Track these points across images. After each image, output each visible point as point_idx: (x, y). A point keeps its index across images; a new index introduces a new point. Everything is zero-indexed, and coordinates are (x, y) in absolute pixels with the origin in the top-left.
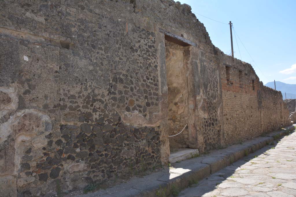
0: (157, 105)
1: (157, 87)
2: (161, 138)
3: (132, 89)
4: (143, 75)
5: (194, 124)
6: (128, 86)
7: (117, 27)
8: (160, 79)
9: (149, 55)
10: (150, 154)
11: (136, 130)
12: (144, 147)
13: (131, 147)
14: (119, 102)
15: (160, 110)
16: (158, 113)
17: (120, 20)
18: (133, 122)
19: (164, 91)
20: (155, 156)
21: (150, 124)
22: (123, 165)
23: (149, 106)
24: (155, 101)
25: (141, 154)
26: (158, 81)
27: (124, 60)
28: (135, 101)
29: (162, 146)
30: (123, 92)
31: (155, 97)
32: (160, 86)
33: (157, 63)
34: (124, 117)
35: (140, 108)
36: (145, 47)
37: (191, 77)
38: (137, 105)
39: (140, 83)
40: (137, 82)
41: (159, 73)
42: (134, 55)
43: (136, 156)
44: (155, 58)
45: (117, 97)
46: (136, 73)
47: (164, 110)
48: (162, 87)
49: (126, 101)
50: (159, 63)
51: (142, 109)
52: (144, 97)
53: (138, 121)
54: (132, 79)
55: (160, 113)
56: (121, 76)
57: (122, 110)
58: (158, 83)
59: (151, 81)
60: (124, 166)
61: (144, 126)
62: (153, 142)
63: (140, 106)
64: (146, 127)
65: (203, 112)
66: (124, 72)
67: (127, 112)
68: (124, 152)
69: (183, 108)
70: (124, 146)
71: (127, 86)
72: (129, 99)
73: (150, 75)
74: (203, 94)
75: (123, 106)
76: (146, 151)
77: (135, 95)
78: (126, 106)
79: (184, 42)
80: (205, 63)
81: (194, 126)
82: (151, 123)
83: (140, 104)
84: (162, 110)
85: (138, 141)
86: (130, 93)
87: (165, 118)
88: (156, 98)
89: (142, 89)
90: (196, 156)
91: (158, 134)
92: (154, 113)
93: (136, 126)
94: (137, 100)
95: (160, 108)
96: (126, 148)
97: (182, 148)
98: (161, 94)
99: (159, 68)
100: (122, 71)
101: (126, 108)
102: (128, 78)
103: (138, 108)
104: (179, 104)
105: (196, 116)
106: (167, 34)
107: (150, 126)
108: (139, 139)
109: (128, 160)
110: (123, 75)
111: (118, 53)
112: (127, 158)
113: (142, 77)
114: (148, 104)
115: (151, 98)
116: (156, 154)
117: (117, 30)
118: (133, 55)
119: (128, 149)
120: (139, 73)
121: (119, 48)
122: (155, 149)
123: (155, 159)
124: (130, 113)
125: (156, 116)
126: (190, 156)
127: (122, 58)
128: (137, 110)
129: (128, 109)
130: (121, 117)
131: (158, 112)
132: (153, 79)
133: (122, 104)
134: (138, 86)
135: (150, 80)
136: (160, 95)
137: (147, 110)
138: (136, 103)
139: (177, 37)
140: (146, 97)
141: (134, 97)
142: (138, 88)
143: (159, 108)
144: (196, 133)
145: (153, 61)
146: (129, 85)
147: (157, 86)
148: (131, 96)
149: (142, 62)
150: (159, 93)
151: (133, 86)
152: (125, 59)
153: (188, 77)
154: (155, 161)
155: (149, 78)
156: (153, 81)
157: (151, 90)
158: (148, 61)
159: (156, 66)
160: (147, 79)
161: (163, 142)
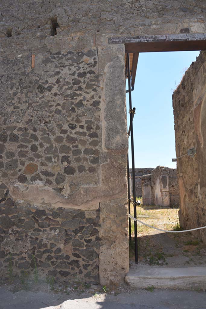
0: (95, 171)
1: (95, 139)
3: (34, 148)
4: (61, 122)
6: (27, 144)
7: (14, 67)
8: (103, 124)
9: (80, 89)
10: (67, 257)
11: (40, 213)
12: (53, 241)
13: (24, 237)
14: (6, 169)
15: (101, 180)
16: (96, 186)
17: (20, 56)
18: (30, 199)
19: (114, 145)
20: (81, 263)
21: (71, 204)
22: (5, 261)
23: (73, 174)
24: (87, 165)
25: (44, 252)
26: (98, 128)
27: (21, 108)
28: (39, 166)
29: (103, 249)
30: (17, 154)
31: (88, 157)
32: (104, 137)
33: (100, 97)
34: (13, 190)
35: (48, 177)
36: (69, 79)
38: (42, 172)
39: (52, 137)
40: (46, 136)
41: (102, 114)
42: (43, 97)
43: (34, 254)
44: (95, 90)
45: (3, 161)
46: (46, 122)
47: (112, 179)
48: (109, 136)
49: (20, 167)
50: (103, 97)
51: (53, 179)
52: (60, 158)
53: (40, 198)
54: (36, 133)
55: (101, 186)
56: (15, 132)
57: (10, 180)
58: (98, 131)
59: (81, 130)
60: (7, 264)
61: (56, 206)
62: (79, 236)
63: (46, 174)
64: (60, 209)
66: (21, 125)
67: (20, 182)
68: (6, 242)
70: (10, 234)
71: (24, 144)
72: (26, 164)
73: (78, 121)
75: (13, 175)
76: (59, 250)
77: (38, 156)
78: (19, 174)
82: (73, 203)
83: (50, 170)
84: (106, 180)
85: (40, 231)
86: (31, 154)
87: (113, 195)
88: (92, 158)
89: (57, 146)
91: (95, 223)
92: (82, 186)
93: (37, 204)
94: (42, 164)
95: (101, 177)
96: (12, 238)
98: (106, 151)
99: (102, 106)
100: (18, 124)
101: (19, 177)
102: (28, 132)
103: (43, 177)
106: (132, 42)
107: (70, 208)
108: (43, 228)
109: (16, 258)
110: (20, 129)
111: (13, 101)
112: (12, 252)
113: (60, 126)
114: (69, 171)
115: (78, 160)
116: (83, 260)
117: (14, 70)
118: (40, 96)
119: (17, 240)
120: (52, 122)
121: (15, 94)
122: (83, 250)
123: (82, 268)
124: (25, 184)
125: (87, 191)
127: (19, 105)
128: (41, 180)
129: (23, 179)
130: (10, 190)
132: (86, 125)
133: (12, 172)
134: (49, 141)
135: (78, 129)
136: (102, 153)
137: (67, 180)
138: (40, 168)
139: (165, 38)
140: (65, 159)
141: (36, 160)
142: (46, 145)
143: (98, 175)
145: (88, 96)
146: (29, 142)
147: (97, 137)
148: (31, 159)
149: (61, 103)
150: (101, 149)
151: (37, 143)
152: (24, 106)
154: (81, 272)
155: (76, 125)
156: (85, 130)
157: (80, 146)
158: (76, 99)
159: (96, 104)
160: (70, 127)
161: (108, 240)
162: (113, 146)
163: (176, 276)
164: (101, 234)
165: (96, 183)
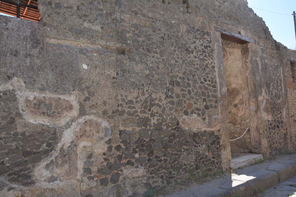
0: (217, 107)
1: (215, 89)
2: (221, 143)
3: (189, 92)
4: (200, 76)
5: (257, 127)
6: (185, 89)
7: (171, 29)
8: (218, 80)
9: (206, 56)
10: (210, 160)
11: (195, 135)
12: (204, 152)
13: (191, 152)
14: (176, 106)
15: (219, 113)
16: (218, 116)
17: (173, 22)
18: (192, 126)
20: (216, 161)
21: (210, 128)
22: (183, 171)
23: (208, 109)
24: (213, 104)
25: (201, 159)
26: (216, 82)
27: (179, 62)
28: (193, 104)
29: (222, 151)
30: (181, 96)
31: (213, 99)
32: (219, 88)
33: (214, 64)
34: (182, 121)
35: (198, 112)
36: (200, 48)
37: (251, 76)
38: (195, 108)
39: (197, 86)
40: (194, 84)
41: (217, 74)
42: (190, 57)
43: (196, 162)
44: (212, 59)
45: (175, 100)
46: (193, 75)
47: (223, 112)
48: (220, 88)
49: (184, 105)
50: (216, 64)
51: (200, 112)
52: (202, 99)
53: (196, 125)
54: (190, 82)
55: (220, 116)
56: (178, 80)
57: (180, 114)
58: (216, 84)
59: (209, 83)
60: (184, 172)
61: (203, 130)
62: (213, 146)
63: (198, 109)
64: (205, 131)
65: (266, 114)
66: (181, 75)
67: (186, 115)
68: (183, 158)
69: (244, 110)
70: (183, 152)
71: (184, 89)
72: (187, 102)
73: (208, 77)
74: (265, 95)
75: (181, 110)
76: (206, 156)
77: (193, 98)
78: (184, 109)
79: (242, 40)
80: (266, 61)
81: (257, 129)
82: (210, 127)
83: (198, 107)
84: (222, 113)
85: (197, 146)
86: (188, 96)
87: (225, 121)
88: (215, 100)
89: (200, 91)
90: (261, 162)
91: (218, 138)
92: (213, 117)
93: (195, 130)
94: (195, 103)
95: (220, 111)
96: (185, 154)
97: (245, 153)
98: (220, 96)
99: (216, 69)
100: (179, 74)
101: (184, 112)
102: (185, 80)
103: (196, 111)
104: (239, 106)
105: (259, 118)
106: (223, 33)
107: (209, 130)
108: (198, 144)
109: (188, 166)
110: (180, 78)
111: (174, 56)
112: (186, 163)
113: (200, 79)
114: (207, 107)
115: (210, 101)
116: (216, 160)
117: (171, 32)
118: (188, 56)
119: (187, 154)
120: (196, 75)
121: (175, 51)
122: (216, 154)
123: (216, 165)
124: (188, 117)
125: (215, 119)
126: (254, 162)
127: (178, 60)
128: (195, 113)
129: (186, 113)
130: (180, 121)
131: (218, 114)
132: (211, 80)
133: (180, 108)
134: (196, 89)
135: (208, 82)
136: (218, 98)
137: (206, 114)
138: (194, 106)
139: (234, 35)
140: (204, 100)
141: (191, 100)
142: (195, 91)
143: (218, 110)
144: (260, 137)
145: (210, 62)
146: (186, 88)
147: (216, 88)
148: (189, 99)
149: (199, 63)
150: (218, 95)
151: (190, 89)
152: (181, 62)
153: (248, 77)
154: (216, 167)
155: (206, 79)
156: (210, 83)
157: (210, 93)
158: (205, 62)
159: (213, 67)
160: (205, 80)
161: (223, 147)
162: (223, 93)
163: (244, 160)
164: (221, 144)
165: (218, 115)
